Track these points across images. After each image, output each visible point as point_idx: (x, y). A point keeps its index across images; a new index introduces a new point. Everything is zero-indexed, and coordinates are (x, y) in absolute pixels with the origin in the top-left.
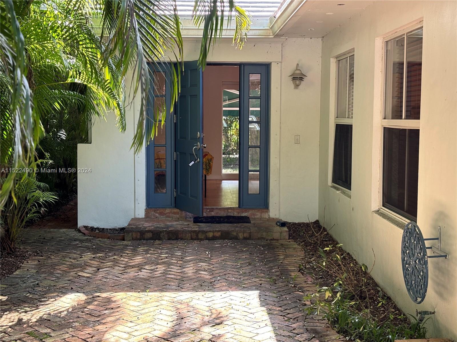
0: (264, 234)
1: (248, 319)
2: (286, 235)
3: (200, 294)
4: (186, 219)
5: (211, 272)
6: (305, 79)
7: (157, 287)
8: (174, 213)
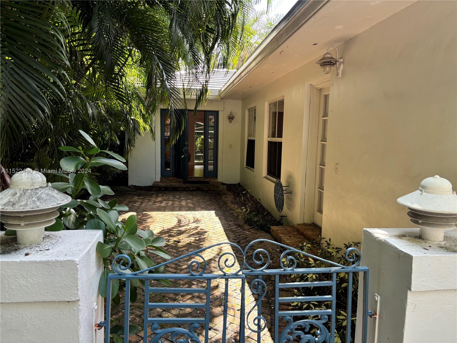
0: (216, 188)
1: (211, 221)
2: (225, 189)
3: (189, 212)
4: (179, 182)
5: (193, 204)
6: (234, 119)
7: (170, 209)
8: (174, 179)
